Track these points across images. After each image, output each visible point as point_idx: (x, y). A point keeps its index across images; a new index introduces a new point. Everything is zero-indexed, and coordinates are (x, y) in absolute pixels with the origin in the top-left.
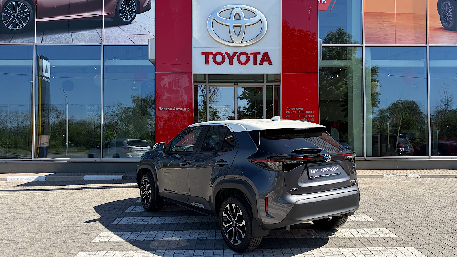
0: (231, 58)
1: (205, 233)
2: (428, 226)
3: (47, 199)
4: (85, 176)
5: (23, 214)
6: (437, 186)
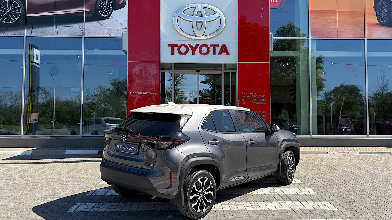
0: (194, 50)
1: (167, 204)
2: (365, 199)
3: (31, 171)
4: (66, 151)
5: (9, 186)
6: (374, 162)
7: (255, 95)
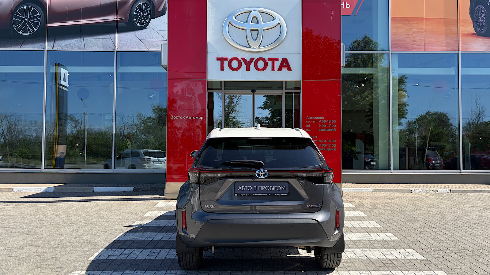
0: (248, 64)
2: (459, 247)
4: (95, 188)
6: (469, 202)
7: (323, 119)
